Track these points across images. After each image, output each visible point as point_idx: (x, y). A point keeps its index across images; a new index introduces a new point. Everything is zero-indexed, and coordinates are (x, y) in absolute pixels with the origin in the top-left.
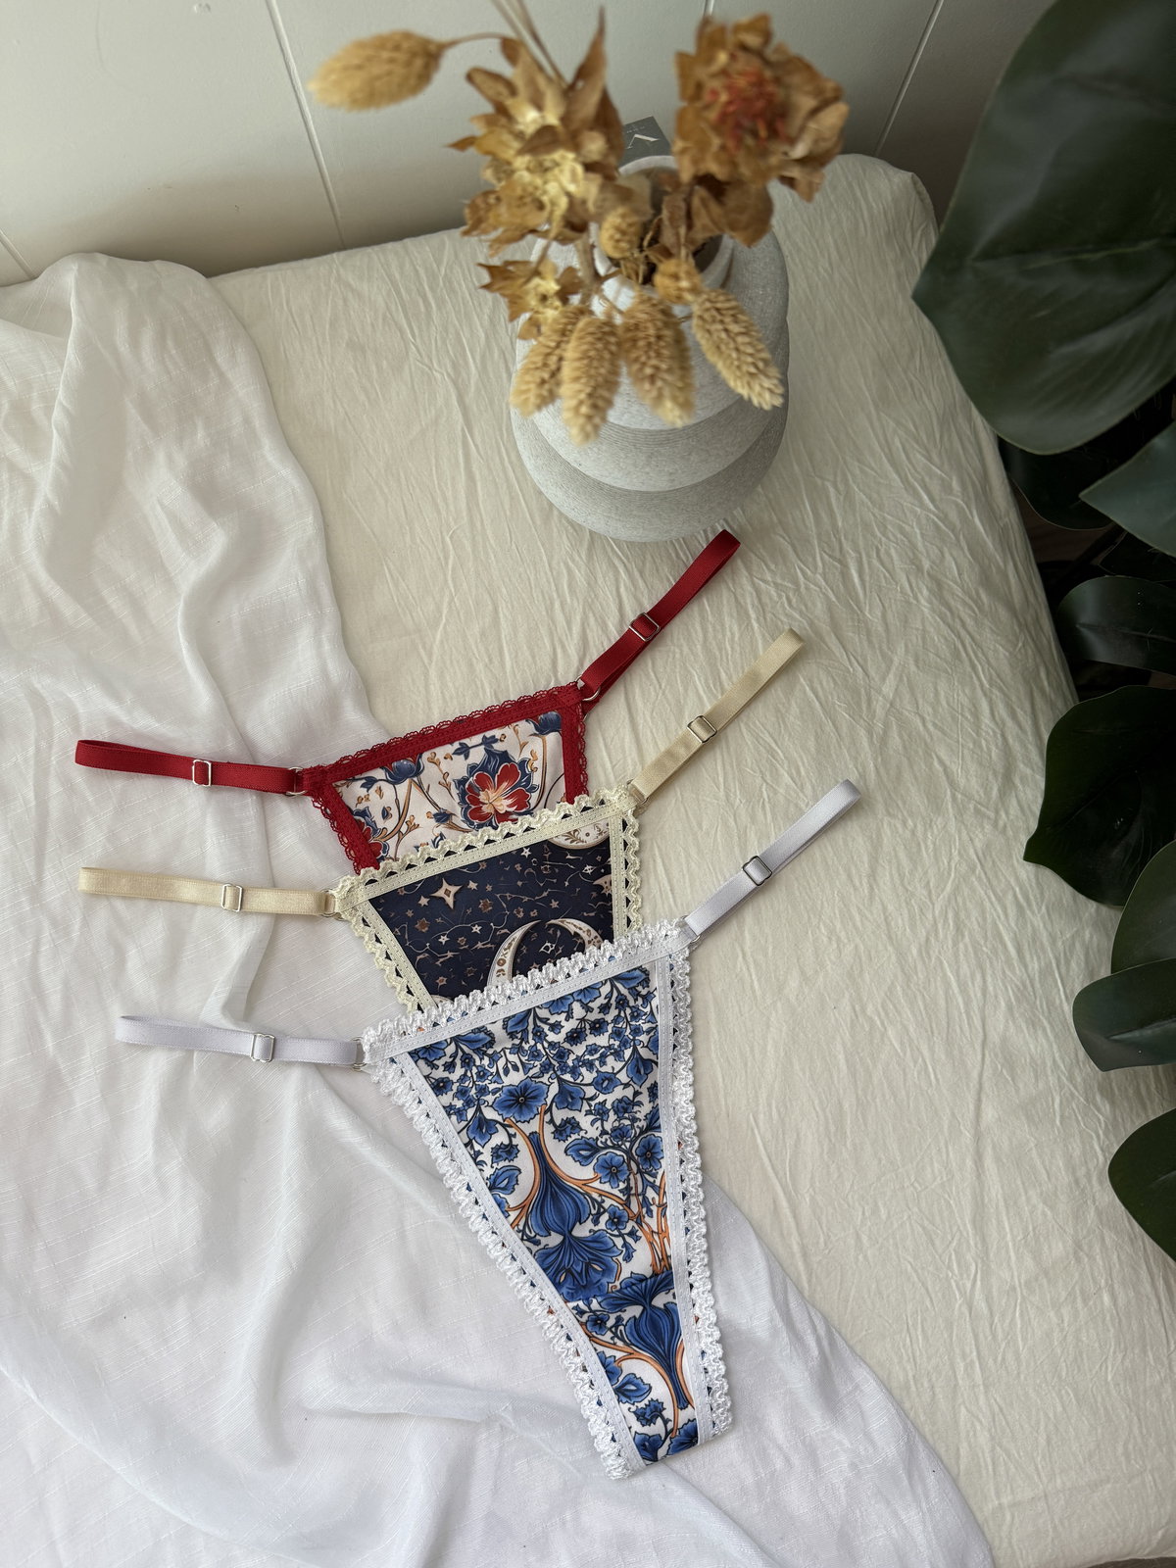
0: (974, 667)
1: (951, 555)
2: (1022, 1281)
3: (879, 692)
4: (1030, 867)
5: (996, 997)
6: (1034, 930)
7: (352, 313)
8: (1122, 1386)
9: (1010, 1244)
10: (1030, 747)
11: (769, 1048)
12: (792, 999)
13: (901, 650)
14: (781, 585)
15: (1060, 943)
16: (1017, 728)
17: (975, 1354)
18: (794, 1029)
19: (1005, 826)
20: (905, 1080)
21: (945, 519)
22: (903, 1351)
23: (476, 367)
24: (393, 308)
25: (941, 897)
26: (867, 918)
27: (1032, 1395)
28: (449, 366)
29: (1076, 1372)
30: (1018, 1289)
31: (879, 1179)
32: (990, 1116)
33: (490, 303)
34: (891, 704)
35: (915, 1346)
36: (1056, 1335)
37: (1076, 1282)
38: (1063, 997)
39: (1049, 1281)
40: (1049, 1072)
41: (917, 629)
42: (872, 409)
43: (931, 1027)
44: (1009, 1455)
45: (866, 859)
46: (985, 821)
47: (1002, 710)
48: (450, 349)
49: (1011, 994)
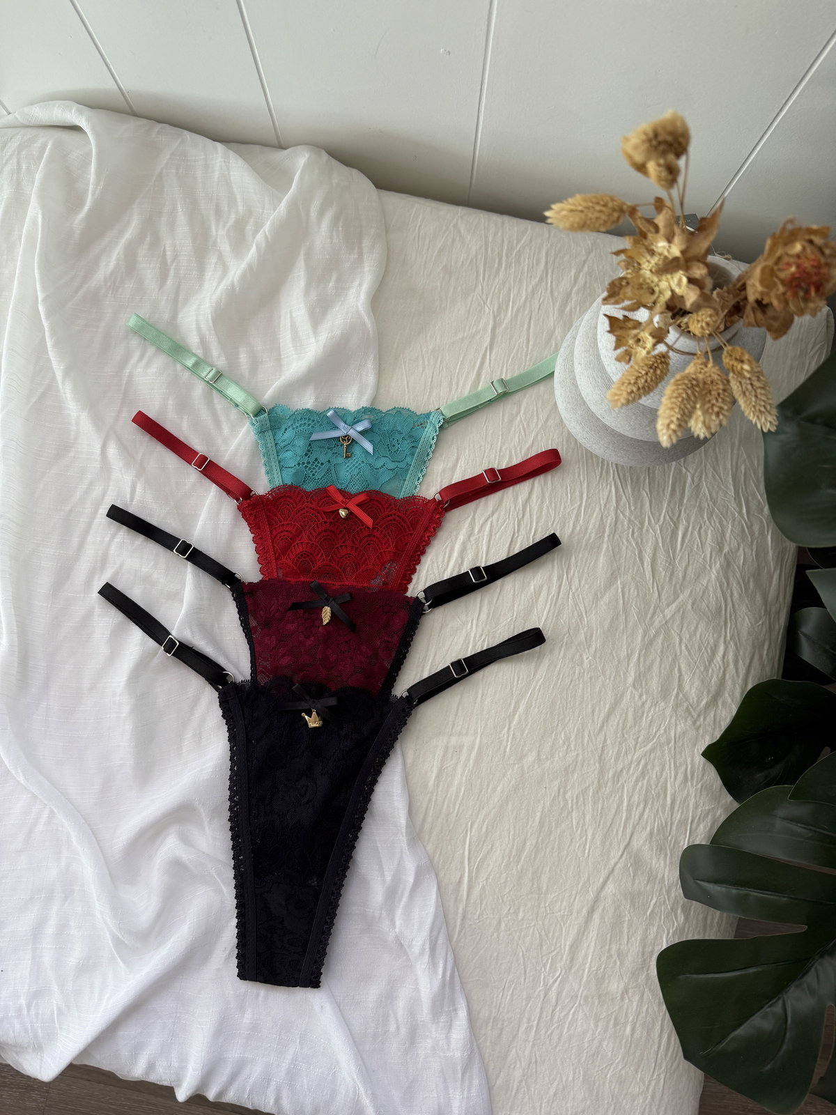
0: (725, 623)
1: (744, 550)
2: (583, 995)
3: (662, 612)
4: (703, 759)
5: (647, 822)
6: (688, 795)
7: (454, 250)
8: (614, 1084)
9: (587, 970)
10: (737, 686)
11: (499, 789)
12: (526, 767)
13: (687, 592)
14: (633, 521)
15: (700, 810)
16: (735, 671)
17: (536, 1022)
18: (518, 785)
19: (700, 726)
20: (570, 846)
21: (750, 527)
22: (495, 1000)
23: (511, 315)
24: (479, 257)
25: (642, 749)
26: (592, 741)
27: (559, 1063)
28: (496, 305)
29: (590, 1062)
30: (579, 998)
31: (527, 894)
32: (609, 891)
33: (537, 279)
34: (666, 622)
35: (503, 1000)
36: (588, 1036)
37: (615, 1011)
39: (599, 1002)
40: (657, 883)
41: (703, 585)
42: (737, 442)
43: (600, 822)
45: (608, 706)
46: (690, 717)
47: (731, 657)
48: (501, 296)
49: (656, 825)
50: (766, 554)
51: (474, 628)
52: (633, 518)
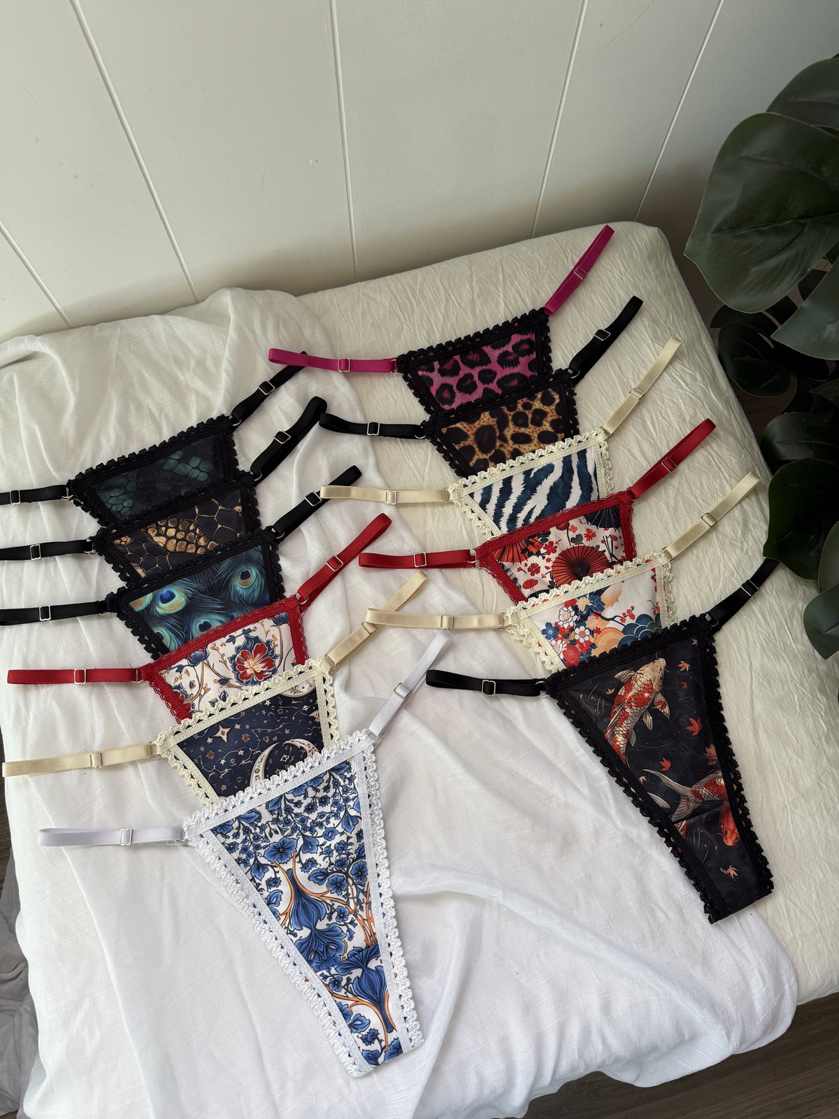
0: (719, 469)
1: (701, 412)
2: (790, 802)
5: (754, 642)
6: (771, 605)
9: (780, 781)
15: (787, 612)
19: (747, 550)
21: (695, 394)
23: (439, 333)
25: (717, 589)
27: (805, 869)
28: (425, 333)
29: (828, 853)
30: (788, 806)
32: (759, 708)
33: (444, 301)
34: (677, 492)
36: (814, 832)
37: (821, 801)
38: (791, 640)
39: (805, 800)
40: (789, 682)
42: (649, 341)
44: (795, 905)
46: (736, 548)
49: (762, 640)
50: (717, 407)
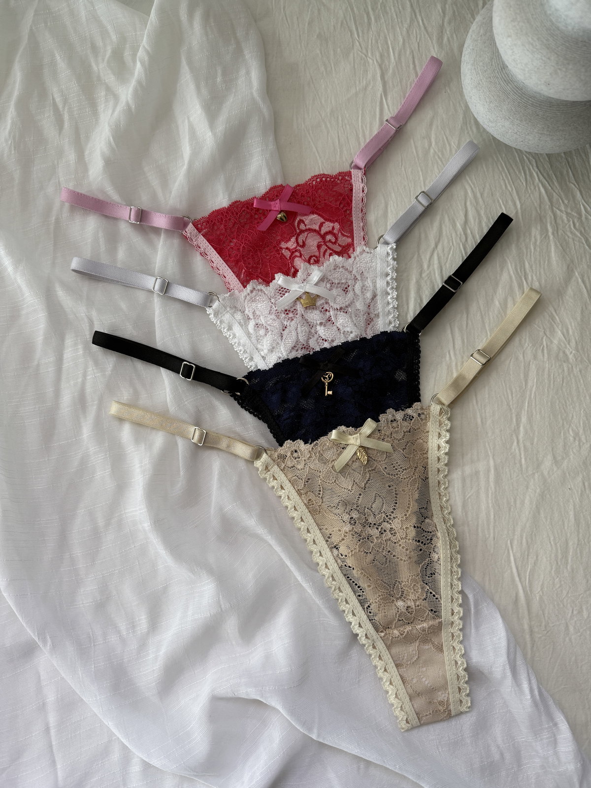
7: (322, 19)
11: (526, 501)
12: (546, 473)
14: (570, 214)
18: (544, 492)
48: (380, 45)
51: (453, 358)
52: (569, 211)
